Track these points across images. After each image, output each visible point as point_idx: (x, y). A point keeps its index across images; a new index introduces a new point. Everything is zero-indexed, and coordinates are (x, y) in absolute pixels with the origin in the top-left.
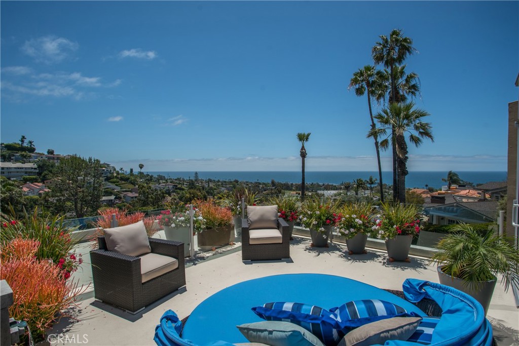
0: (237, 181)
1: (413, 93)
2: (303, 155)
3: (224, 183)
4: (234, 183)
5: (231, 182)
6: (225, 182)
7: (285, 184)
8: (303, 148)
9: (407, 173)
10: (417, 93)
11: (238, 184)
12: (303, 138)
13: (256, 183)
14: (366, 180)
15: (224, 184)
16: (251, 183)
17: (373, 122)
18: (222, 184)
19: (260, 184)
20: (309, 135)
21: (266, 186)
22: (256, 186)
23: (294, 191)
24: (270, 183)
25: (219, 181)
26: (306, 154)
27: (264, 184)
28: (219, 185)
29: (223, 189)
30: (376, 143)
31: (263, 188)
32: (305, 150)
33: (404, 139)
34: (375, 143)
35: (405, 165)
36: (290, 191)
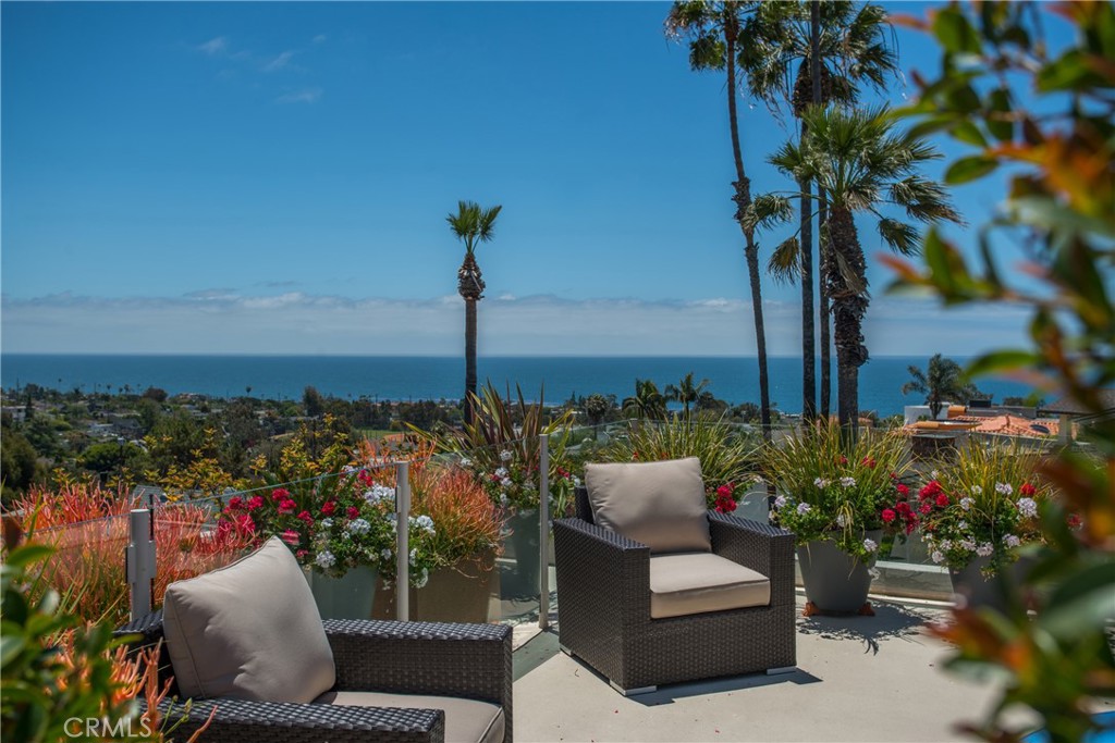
0: (159, 396)
1: (873, 74)
2: (471, 288)
3: (102, 404)
4: (148, 402)
5: (134, 399)
6: (106, 398)
7: (358, 407)
8: (470, 262)
9: (866, 357)
10: (888, 75)
11: (164, 408)
12: (472, 223)
13: (243, 400)
14: (670, 388)
15: (100, 405)
16: (221, 401)
17: (741, 173)
18: (92, 408)
19: (257, 403)
20: (493, 214)
21: (282, 413)
22: (244, 413)
23: (395, 429)
24: (301, 400)
25: (77, 395)
26: (483, 286)
27: (272, 404)
28: (77, 412)
29: (98, 426)
30: (751, 252)
31: (270, 419)
32: (476, 269)
33: (855, 237)
34: (747, 249)
35: (857, 328)
36: (380, 432)
